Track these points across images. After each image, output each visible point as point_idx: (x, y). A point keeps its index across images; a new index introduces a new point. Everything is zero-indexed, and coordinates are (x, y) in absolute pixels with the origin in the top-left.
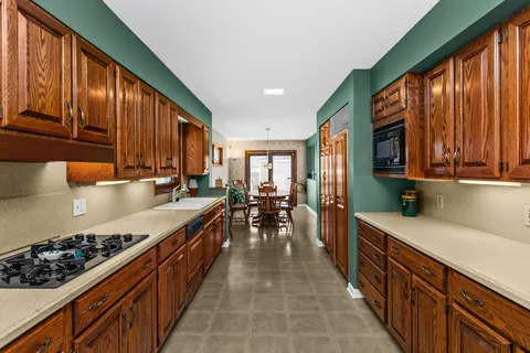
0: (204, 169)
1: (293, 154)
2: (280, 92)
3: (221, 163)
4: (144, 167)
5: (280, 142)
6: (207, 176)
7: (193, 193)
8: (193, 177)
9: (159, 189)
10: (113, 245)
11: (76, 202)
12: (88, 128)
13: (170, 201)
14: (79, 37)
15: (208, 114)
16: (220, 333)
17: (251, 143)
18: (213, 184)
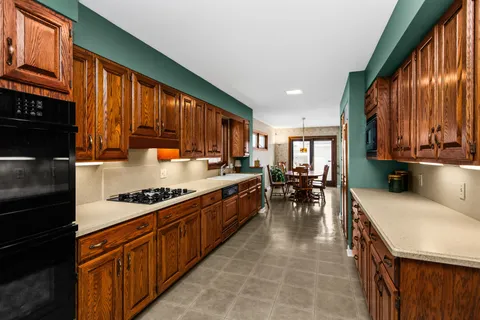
0: (245, 152)
1: (333, 139)
2: (298, 92)
3: (266, 148)
4: (196, 151)
5: (321, 128)
6: (248, 158)
7: (237, 170)
8: (237, 158)
9: (211, 167)
10: (177, 193)
11: (162, 171)
12: (166, 130)
13: (219, 175)
14: (162, 85)
15: (249, 111)
16: (240, 260)
17: (294, 130)
18: (252, 164)
